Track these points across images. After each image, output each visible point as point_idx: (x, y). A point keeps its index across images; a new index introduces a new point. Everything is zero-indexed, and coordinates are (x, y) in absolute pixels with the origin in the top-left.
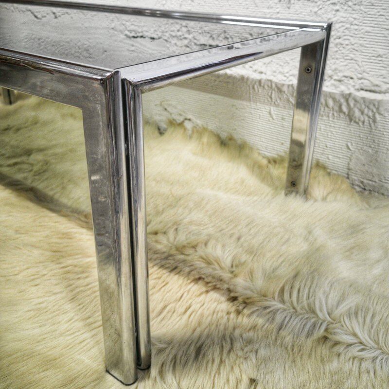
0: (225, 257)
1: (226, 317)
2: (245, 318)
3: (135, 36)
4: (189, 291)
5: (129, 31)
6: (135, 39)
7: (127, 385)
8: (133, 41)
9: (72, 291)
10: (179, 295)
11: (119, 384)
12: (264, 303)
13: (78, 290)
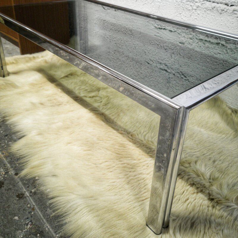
0: (207, 172)
1: (207, 209)
2: (217, 211)
3: (161, 28)
4: (187, 190)
5: (157, 24)
6: (160, 30)
7: (156, 234)
8: (159, 31)
9: (128, 178)
10: (182, 191)
11: (152, 233)
12: (228, 204)
13: (131, 178)
